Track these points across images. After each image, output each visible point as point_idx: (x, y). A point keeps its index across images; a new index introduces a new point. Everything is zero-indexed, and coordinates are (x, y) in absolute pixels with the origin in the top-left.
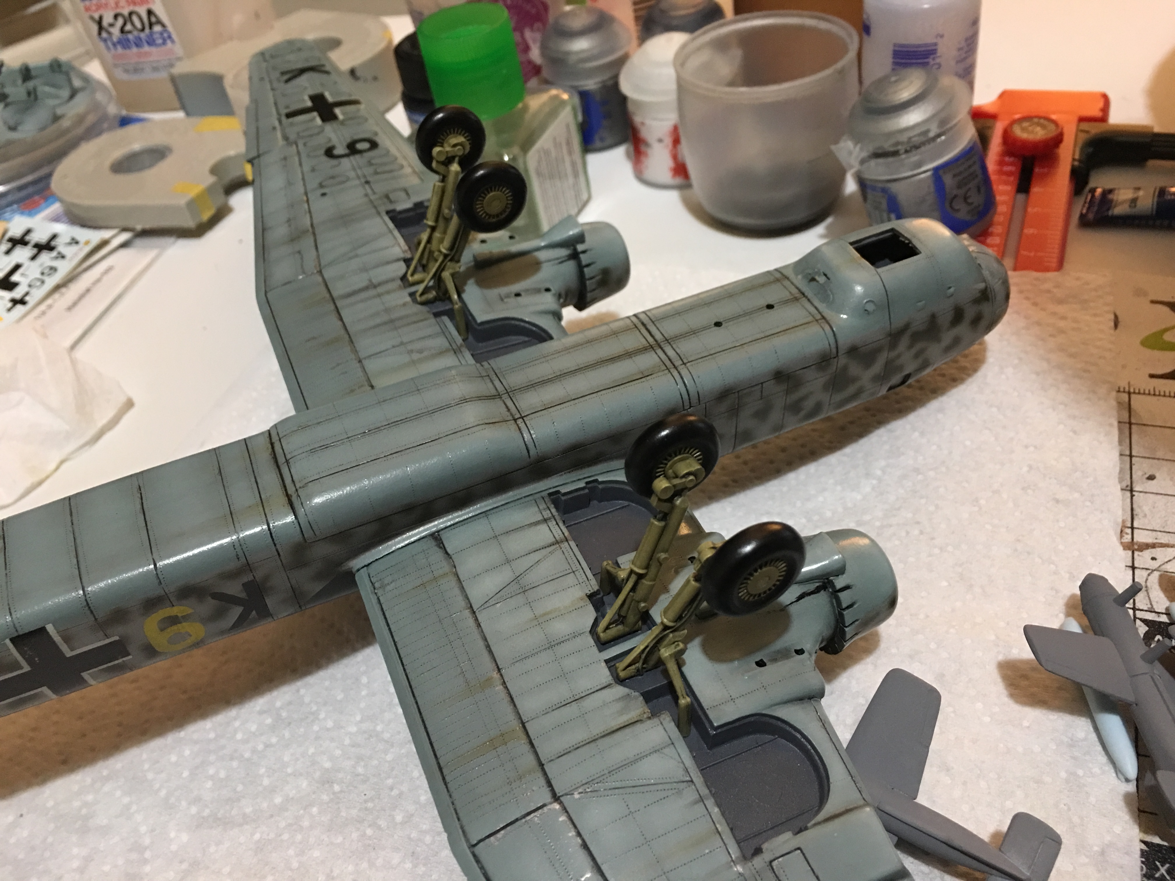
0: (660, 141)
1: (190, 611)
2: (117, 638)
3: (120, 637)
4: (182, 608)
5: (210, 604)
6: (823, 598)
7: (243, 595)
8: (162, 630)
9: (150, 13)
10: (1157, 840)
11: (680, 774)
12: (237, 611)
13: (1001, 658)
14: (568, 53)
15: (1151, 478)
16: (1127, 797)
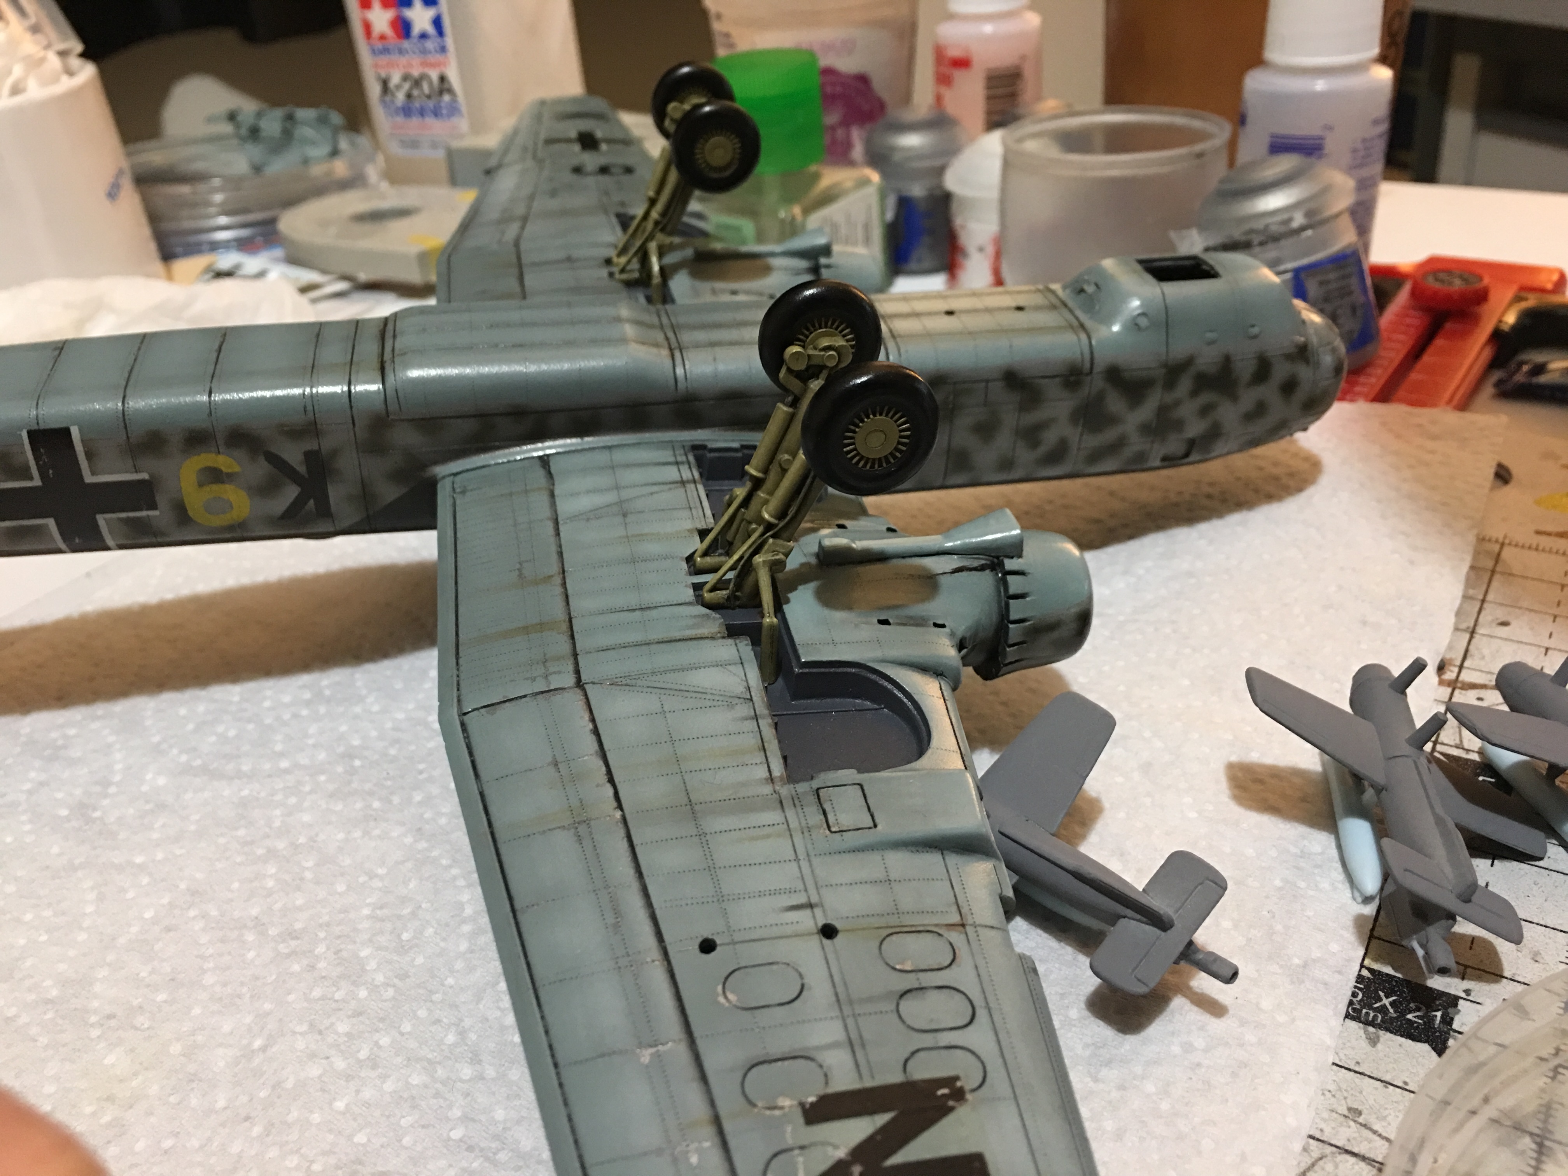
0: (981, 249)
1: (237, 469)
2: (145, 476)
3: (150, 476)
4: (229, 460)
5: (261, 469)
6: (986, 579)
7: (302, 469)
8: (201, 485)
9: (443, 79)
10: (1388, 970)
11: (740, 689)
12: (291, 492)
13: (1234, 759)
14: (893, 149)
15: (1505, 624)
16: (1359, 920)
